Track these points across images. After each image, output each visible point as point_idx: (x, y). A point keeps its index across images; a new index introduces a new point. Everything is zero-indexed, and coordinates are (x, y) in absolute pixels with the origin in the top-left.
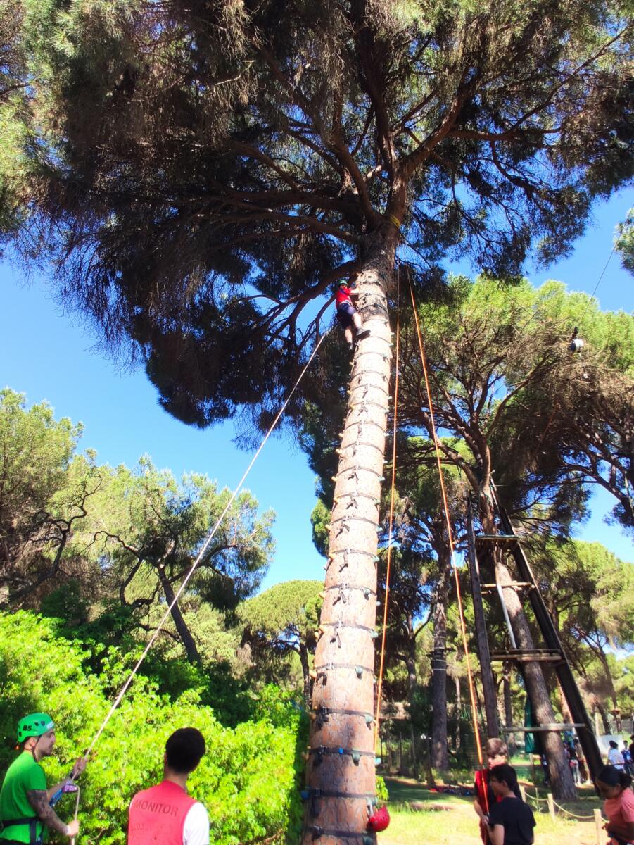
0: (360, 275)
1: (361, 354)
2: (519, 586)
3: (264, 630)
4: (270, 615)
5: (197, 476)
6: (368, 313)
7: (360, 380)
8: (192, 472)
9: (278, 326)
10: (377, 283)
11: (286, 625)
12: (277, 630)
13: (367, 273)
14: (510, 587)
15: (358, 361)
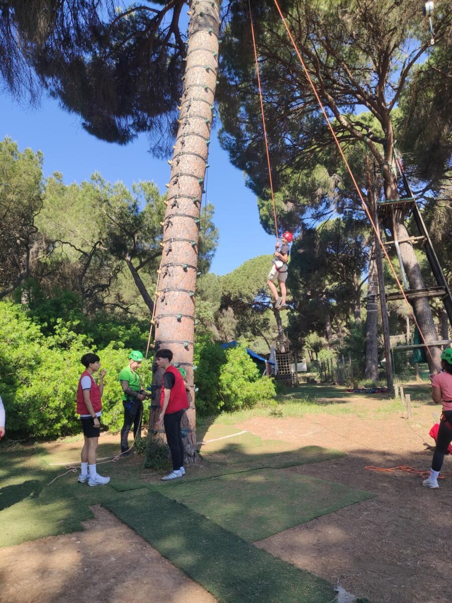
2: (415, 240)
3: (241, 295)
4: (244, 285)
7: (186, 95)
11: (258, 290)
12: (250, 294)
14: (406, 242)
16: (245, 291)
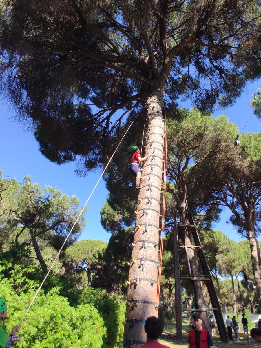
0: (149, 98)
1: (151, 134)
3: (72, 261)
4: (75, 254)
5: (51, 187)
6: (154, 115)
7: (151, 145)
8: (49, 185)
9: (101, 120)
10: (158, 103)
11: (83, 259)
12: (78, 261)
13: (153, 98)
14: (191, 247)
15: (150, 136)
16: (75, 259)
